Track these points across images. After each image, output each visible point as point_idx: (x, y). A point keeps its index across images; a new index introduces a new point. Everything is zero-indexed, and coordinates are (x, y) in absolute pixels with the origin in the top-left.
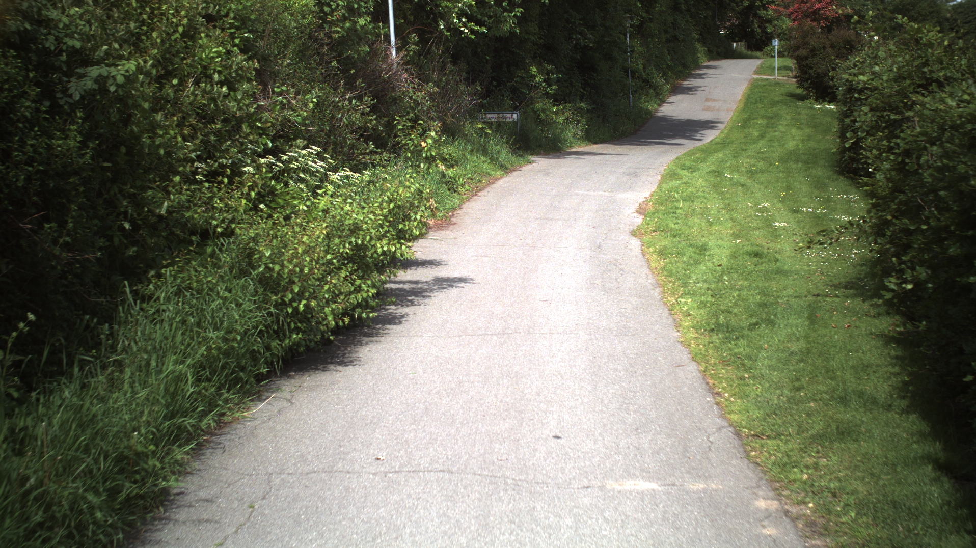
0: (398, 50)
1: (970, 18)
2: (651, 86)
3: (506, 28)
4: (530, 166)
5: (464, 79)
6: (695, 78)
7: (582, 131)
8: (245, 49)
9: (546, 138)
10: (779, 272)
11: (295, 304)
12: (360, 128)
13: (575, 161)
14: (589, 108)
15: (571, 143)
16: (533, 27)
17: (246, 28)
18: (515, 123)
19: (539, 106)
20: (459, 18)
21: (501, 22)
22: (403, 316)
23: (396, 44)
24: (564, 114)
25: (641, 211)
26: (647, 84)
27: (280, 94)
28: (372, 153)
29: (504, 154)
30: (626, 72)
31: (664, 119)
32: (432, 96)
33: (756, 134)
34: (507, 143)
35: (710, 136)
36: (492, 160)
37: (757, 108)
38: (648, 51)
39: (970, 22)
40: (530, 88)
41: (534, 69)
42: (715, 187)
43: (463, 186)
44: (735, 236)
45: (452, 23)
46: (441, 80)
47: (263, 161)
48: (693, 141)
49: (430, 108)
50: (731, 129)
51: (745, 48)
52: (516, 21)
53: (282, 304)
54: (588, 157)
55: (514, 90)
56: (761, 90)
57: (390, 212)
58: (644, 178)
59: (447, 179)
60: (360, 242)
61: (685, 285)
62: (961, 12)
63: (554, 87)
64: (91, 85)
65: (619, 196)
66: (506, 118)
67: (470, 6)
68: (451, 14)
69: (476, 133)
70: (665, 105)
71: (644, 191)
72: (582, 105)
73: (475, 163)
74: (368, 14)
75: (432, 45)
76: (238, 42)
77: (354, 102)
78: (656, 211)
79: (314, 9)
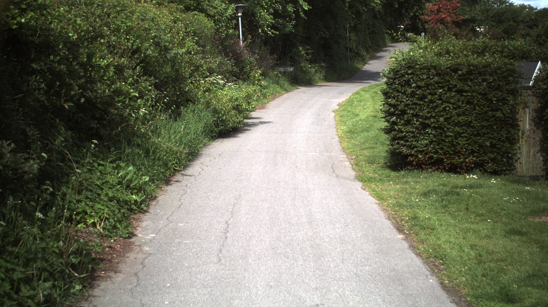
0: (243, 42)
2: (360, 56)
3: (288, 30)
4: (297, 90)
5: (270, 53)
6: (383, 52)
7: (323, 76)
8: (197, 43)
9: (306, 79)
11: (222, 118)
12: (230, 72)
14: (327, 66)
15: (317, 81)
16: (301, 29)
17: (196, 35)
18: (291, 72)
19: (303, 64)
20: (267, 28)
21: (286, 27)
23: (242, 39)
24: (314, 68)
25: (339, 105)
26: (358, 55)
27: (208, 58)
28: (236, 80)
30: (347, 49)
31: (366, 72)
32: (256, 59)
34: (288, 80)
36: (281, 87)
38: (359, 39)
40: (299, 56)
41: (301, 48)
43: (269, 96)
44: (371, 112)
45: (264, 30)
46: (259, 53)
47: (207, 79)
49: (256, 64)
52: (292, 26)
53: (218, 118)
54: (324, 87)
55: (292, 58)
57: (246, 96)
58: (345, 94)
60: (238, 103)
61: (345, 123)
63: (310, 56)
64: (173, 55)
65: (332, 100)
66: (288, 70)
67: (272, 23)
68: (264, 26)
69: (274, 76)
70: (367, 65)
71: (342, 99)
72: (323, 64)
73: (274, 88)
74: (233, 28)
75: (255, 38)
76: (195, 41)
77: (228, 61)
78: (345, 105)
79: (215, 27)
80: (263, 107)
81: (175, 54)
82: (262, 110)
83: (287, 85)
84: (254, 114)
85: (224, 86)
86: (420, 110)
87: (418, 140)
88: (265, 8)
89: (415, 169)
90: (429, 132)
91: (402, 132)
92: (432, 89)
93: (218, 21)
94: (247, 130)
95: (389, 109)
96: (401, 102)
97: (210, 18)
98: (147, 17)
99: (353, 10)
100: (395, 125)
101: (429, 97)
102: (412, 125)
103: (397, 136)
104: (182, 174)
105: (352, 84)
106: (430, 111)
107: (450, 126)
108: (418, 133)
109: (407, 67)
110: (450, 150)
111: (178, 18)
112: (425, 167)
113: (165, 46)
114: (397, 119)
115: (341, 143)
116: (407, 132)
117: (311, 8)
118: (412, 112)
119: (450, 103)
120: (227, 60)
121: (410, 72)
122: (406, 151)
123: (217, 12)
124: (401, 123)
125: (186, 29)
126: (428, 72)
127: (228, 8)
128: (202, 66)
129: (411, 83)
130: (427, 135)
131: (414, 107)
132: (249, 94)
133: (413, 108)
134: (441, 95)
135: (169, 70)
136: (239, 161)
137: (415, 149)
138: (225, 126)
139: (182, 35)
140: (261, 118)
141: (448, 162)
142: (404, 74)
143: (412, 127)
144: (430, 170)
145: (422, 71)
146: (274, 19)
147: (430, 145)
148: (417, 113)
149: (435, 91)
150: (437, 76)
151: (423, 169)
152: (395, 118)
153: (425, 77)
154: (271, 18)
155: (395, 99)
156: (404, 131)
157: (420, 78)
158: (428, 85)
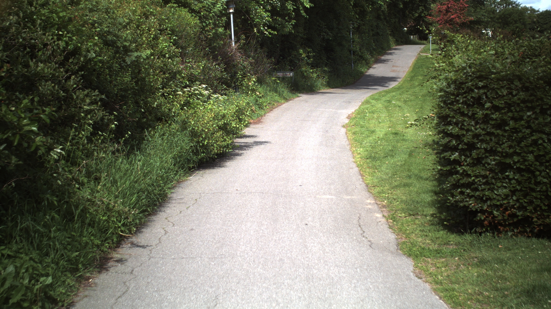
0: (236, 43)
1: (547, 21)
2: (363, 59)
3: (287, 30)
4: (298, 98)
5: (267, 56)
6: (388, 55)
7: (326, 82)
8: (175, 43)
9: (307, 85)
10: (403, 140)
11: (203, 142)
12: (219, 78)
13: (321, 96)
14: (329, 70)
15: (320, 88)
16: (301, 29)
17: (174, 34)
18: (291, 77)
19: (304, 69)
20: (264, 27)
21: (285, 27)
22: (242, 154)
23: (235, 40)
24: (316, 73)
25: (349, 117)
26: (362, 58)
27: (189, 63)
28: (225, 89)
29: (285, 92)
30: (350, 52)
31: (369, 76)
32: (251, 63)
33: (417, 84)
34: (287, 87)
35: (393, 85)
36: (279, 95)
37: (419, 70)
38: (362, 41)
39: (547, 23)
40: (299, 60)
41: (301, 51)
42: (386, 107)
43: (266, 106)
44: (389, 127)
45: (260, 29)
46: (255, 56)
47: (185, 89)
48: (384, 88)
49: (250, 69)
50: (404, 82)
51: (418, 39)
52: (292, 27)
53: (198, 142)
54: (327, 94)
55: (291, 61)
56: (422, 61)
57: (236, 111)
58: (353, 104)
59: (258, 103)
60: (226, 122)
61: (361, 144)
62: (542, 18)
63: (311, 60)
64: (134, 59)
65: (339, 111)
66: (287, 75)
67: (269, 21)
68: (260, 25)
69: (272, 82)
70: (371, 69)
71: (352, 109)
72: (326, 69)
73: (272, 96)
74: (222, 26)
75: (250, 39)
76: (172, 41)
77: (217, 66)
78: (356, 117)
79: (200, 25)
80: (259, 122)
81: (136, 57)
82: (257, 126)
83: (286, 93)
84: (247, 131)
85: (209, 98)
86: (497, 143)
87: (494, 188)
88: (261, 5)
89: (487, 231)
90: (511, 177)
91: (469, 176)
92: (516, 111)
93: (204, 17)
94: (238, 155)
95: (449, 141)
96: (468, 130)
97: (195, 14)
98: (99, 7)
99: (357, 10)
100: (457, 165)
101: (511, 123)
102: (484, 165)
103: (462, 182)
104: (132, 243)
105: (358, 90)
106: (513, 145)
107: (543, 168)
108: (493, 178)
109: (477, 78)
110: (542, 205)
111: (151, 12)
112: (503, 230)
113: (125, 47)
114: (460, 155)
115: (362, 175)
116: (476, 177)
117: (312, 5)
118: (484, 146)
119: (543, 132)
120: (215, 65)
121: (481, 84)
122: (474, 205)
123: (203, 7)
124: (466, 161)
125: (160, 26)
126: (509, 84)
127: (217, 2)
128: (180, 72)
129: (482, 101)
130: (507, 180)
131: (488, 138)
132: (240, 109)
133: (487, 140)
134: (530, 121)
135: (127, 79)
136: (222, 213)
137: (489, 203)
138: (208, 153)
139: (154, 33)
140: (256, 136)
141: (540, 222)
142: (473, 88)
143: (484, 168)
144: (510, 234)
145: (501, 83)
146: (272, 18)
147: (512, 196)
148: (492, 148)
149: (521, 114)
150: (523, 91)
151: (499, 232)
152: (457, 154)
153: (505, 92)
154: (268, 16)
155: (457, 126)
156: (472, 174)
157: (497, 93)
158: (510, 104)
